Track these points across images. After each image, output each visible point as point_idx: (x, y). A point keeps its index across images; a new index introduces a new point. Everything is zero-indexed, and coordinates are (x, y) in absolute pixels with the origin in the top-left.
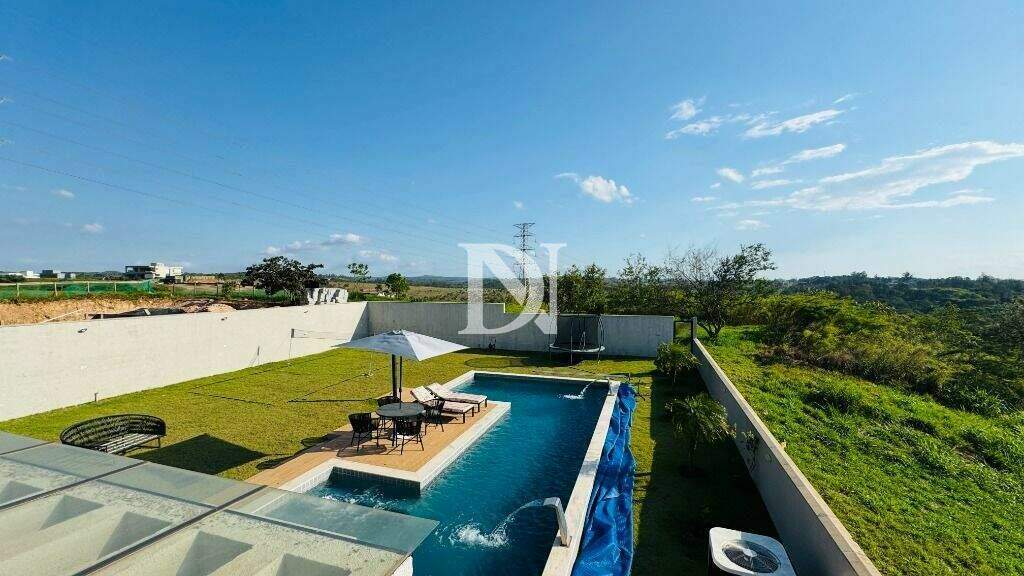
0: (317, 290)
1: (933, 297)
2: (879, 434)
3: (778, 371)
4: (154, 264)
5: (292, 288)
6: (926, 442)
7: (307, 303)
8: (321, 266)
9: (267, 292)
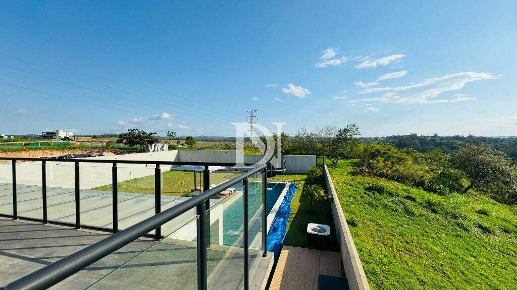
0: (153, 145)
1: (446, 145)
2: (393, 202)
3: (358, 178)
4: (58, 131)
5: (141, 144)
6: (410, 205)
7: (149, 151)
8: (155, 133)
9: (129, 146)
